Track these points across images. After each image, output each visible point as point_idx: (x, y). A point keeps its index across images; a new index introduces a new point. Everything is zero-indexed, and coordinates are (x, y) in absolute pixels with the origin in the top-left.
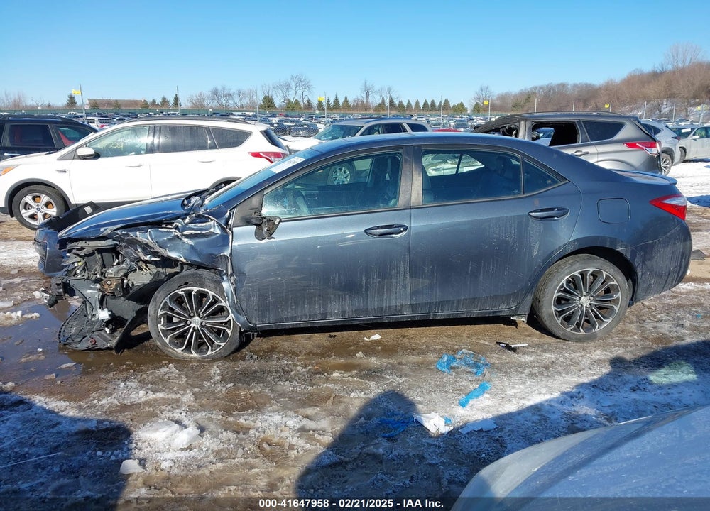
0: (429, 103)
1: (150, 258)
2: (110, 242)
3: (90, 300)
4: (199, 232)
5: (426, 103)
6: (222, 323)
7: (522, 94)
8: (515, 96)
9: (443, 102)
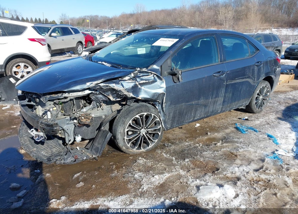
0: (38, 20)
1: (116, 99)
2: (87, 92)
3: (67, 131)
4: (148, 81)
5: (36, 19)
6: (156, 130)
7: (80, 18)
8: (77, 19)
9: (45, 19)
